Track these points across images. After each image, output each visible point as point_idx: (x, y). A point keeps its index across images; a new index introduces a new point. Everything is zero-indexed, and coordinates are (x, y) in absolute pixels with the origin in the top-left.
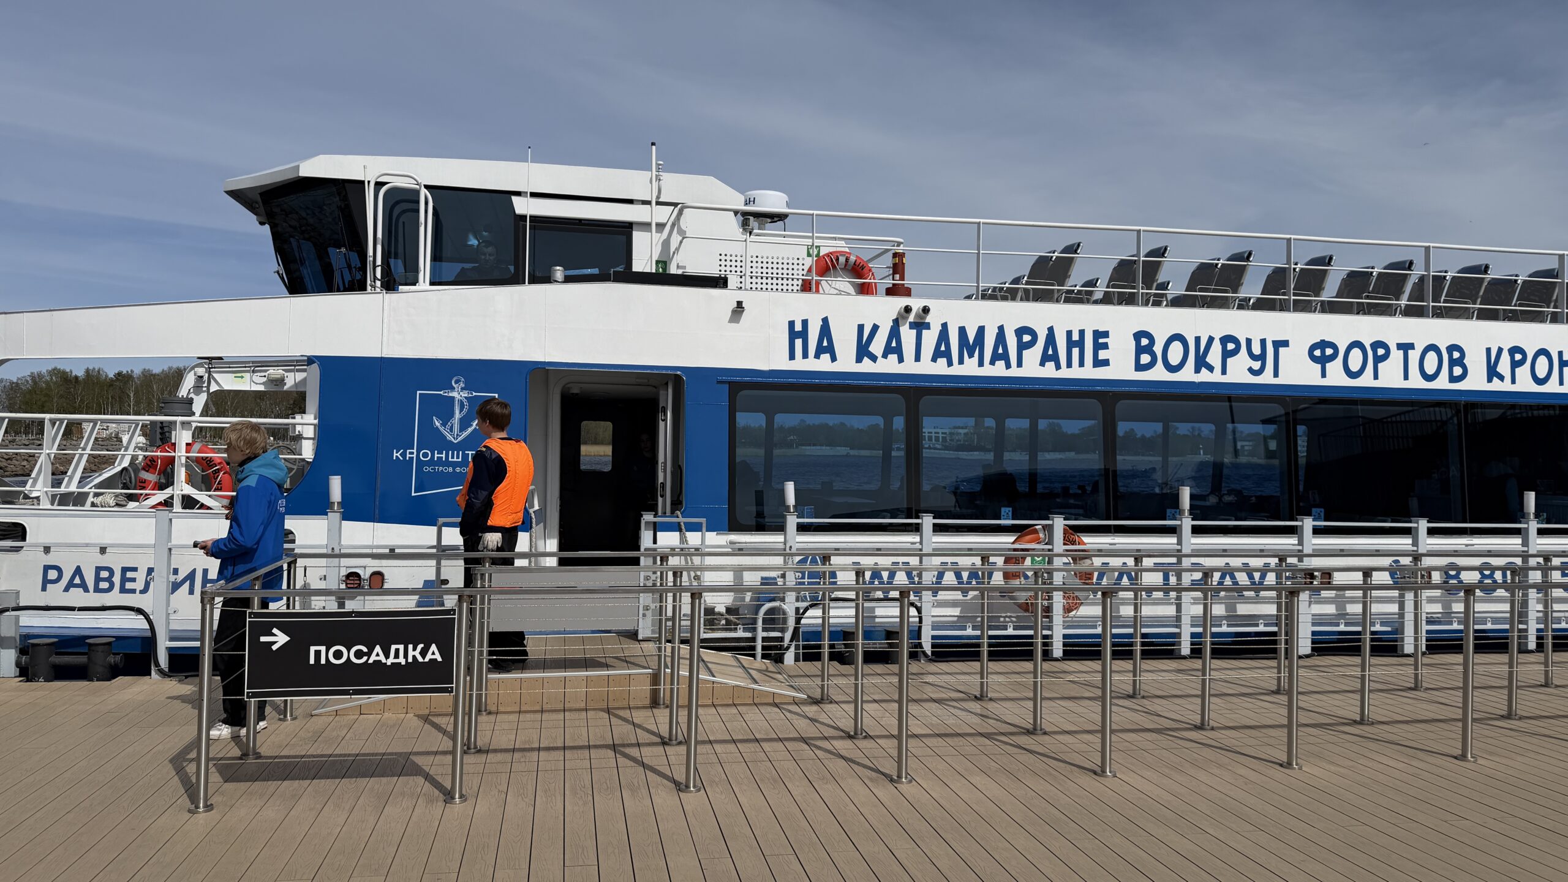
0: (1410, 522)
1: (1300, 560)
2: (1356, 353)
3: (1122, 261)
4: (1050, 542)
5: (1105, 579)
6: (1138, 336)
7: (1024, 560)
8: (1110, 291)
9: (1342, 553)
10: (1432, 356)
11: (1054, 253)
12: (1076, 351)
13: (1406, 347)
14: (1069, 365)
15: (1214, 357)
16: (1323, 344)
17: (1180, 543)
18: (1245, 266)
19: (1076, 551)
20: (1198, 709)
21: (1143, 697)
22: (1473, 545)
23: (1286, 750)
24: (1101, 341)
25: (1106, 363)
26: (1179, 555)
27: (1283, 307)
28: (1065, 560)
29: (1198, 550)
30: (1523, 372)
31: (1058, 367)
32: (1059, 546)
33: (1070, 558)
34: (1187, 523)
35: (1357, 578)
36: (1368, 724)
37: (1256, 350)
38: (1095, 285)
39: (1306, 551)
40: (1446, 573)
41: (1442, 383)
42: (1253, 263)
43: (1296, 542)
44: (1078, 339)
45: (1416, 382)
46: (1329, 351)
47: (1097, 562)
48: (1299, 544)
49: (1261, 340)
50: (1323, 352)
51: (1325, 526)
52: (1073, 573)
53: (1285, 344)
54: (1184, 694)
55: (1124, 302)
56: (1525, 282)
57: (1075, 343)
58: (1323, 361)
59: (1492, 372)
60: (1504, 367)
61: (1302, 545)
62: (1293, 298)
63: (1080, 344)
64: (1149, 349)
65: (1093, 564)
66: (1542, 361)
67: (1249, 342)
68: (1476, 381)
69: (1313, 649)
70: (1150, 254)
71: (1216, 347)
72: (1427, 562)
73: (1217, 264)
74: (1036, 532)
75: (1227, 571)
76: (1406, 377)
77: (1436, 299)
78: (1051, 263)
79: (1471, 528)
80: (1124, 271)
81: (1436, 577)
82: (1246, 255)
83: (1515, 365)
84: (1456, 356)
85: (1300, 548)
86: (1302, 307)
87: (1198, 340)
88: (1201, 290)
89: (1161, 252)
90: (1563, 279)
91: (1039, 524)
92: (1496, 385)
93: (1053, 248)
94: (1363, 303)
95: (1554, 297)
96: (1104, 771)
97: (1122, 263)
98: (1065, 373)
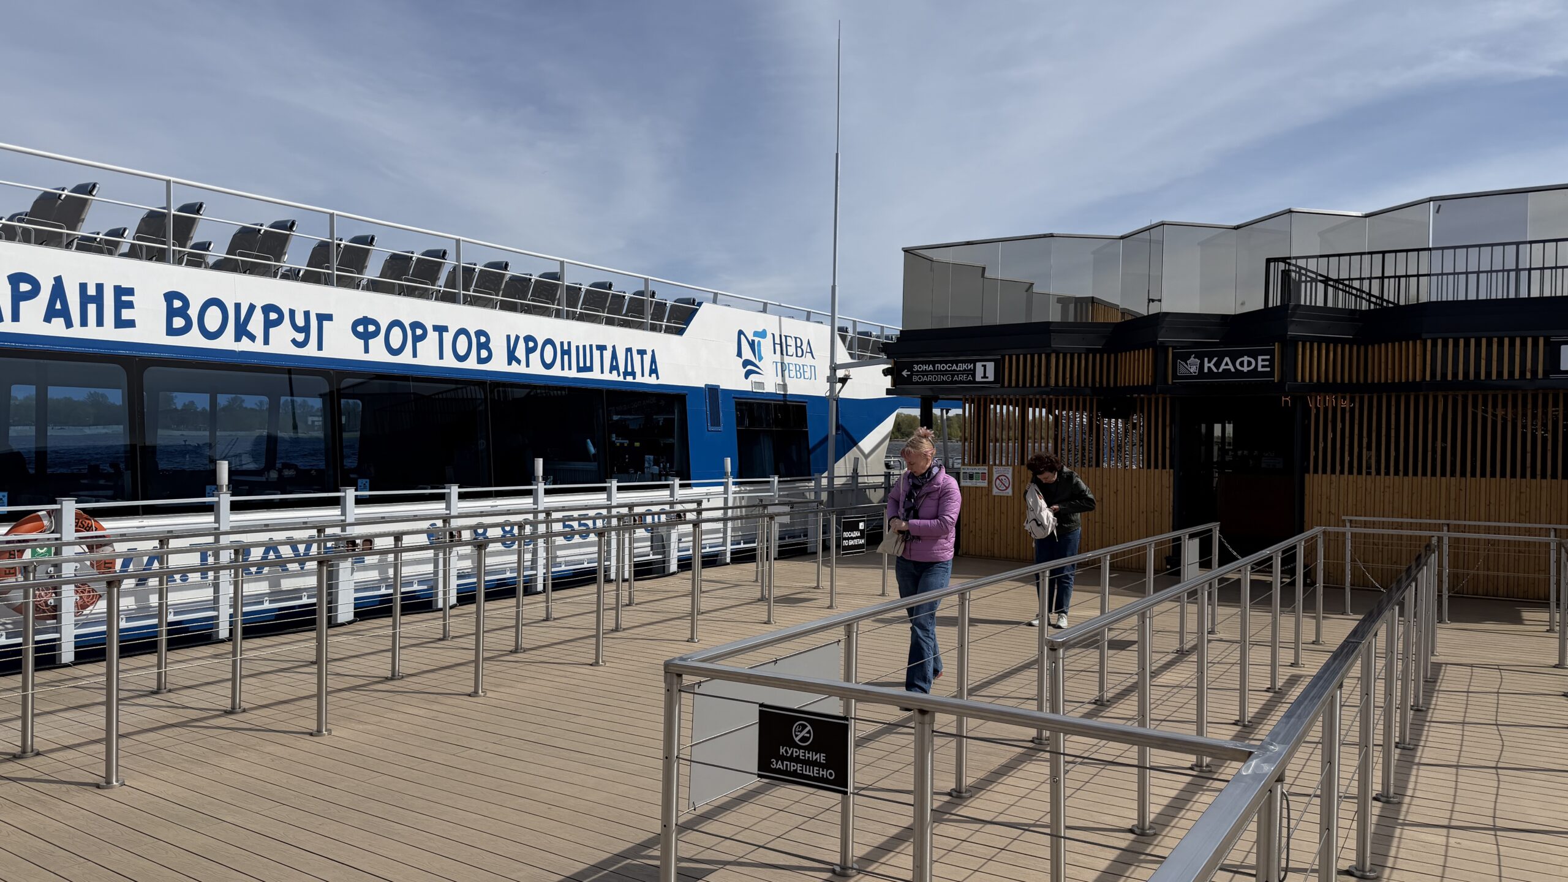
0: (444, 488)
1: (343, 530)
2: (396, 333)
3: (152, 212)
4: (58, 529)
5: (131, 566)
6: (170, 297)
7: (22, 555)
8: (136, 244)
9: (383, 520)
10: (462, 339)
11: (63, 190)
12: (92, 308)
13: (441, 329)
14: (84, 323)
15: (256, 325)
16: (365, 321)
17: (217, 521)
18: (289, 235)
19: (92, 537)
20: (229, 693)
21: (170, 691)
22: (497, 506)
23: (316, 718)
24: (124, 298)
25: (131, 324)
26: (217, 534)
27: (325, 280)
28: (78, 549)
29: (240, 527)
30: (535, 357)
31: (69, 324)
32: (69, 531)
33: (84, 547)
34: (225, 499)
35: (389, 542)
36: (398, 679)
37: (300, 322)
38: (122, 236)
39: (348, 521)
40: (476, 532)
41: (471, 364)
42: (296, 233)
43: (340, 513)
44: (94, 294)
45: (450, 362)
46: (371, 328)
47: (121, 547)
48: (342, 515)
49: (305, 312)
50: (366, 328)
51: (370, 495)
52: (88, 563)
53: (329, 317)
54: (218, 679)
55: (154, 258)
56: (536, 281)
57: (91, 298)
58: (366, 337)
59: (512, 357)
60: (520, 353)
61: (345, 515)
62: (336, 272)
63: (98, 299)
64: (183, 312)
65: (114, 550)
66: (549, 349)
67: (292, 313)
68: (498, 364)
69: (356, 614)
70: (182, 209)
71: (258, 316)
72: (455, 523)
73: (260, 230)
74: (39, 519)
75: (271, 546)
76: (441, 357)
77: (466, 288)
78: (60, 201)
79: (496, 491)
80: (153, 223)
81: (466, 535)
82: (289, 225)
83: (529, 351)
84: (482, 340)
85: (343, 518)
86: (344, 282)
87: (238, 306)
88: (241, 255)
89: (197, 208)
90: (563, 281)
91: (42, 509)
92: (515, 368)
93: (65, 185)
94: (403, 284)
95: (558, 297)
96: (109, 782)
97: (152, 215)
98: (77, 332)
